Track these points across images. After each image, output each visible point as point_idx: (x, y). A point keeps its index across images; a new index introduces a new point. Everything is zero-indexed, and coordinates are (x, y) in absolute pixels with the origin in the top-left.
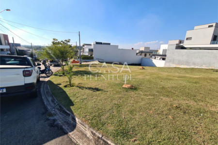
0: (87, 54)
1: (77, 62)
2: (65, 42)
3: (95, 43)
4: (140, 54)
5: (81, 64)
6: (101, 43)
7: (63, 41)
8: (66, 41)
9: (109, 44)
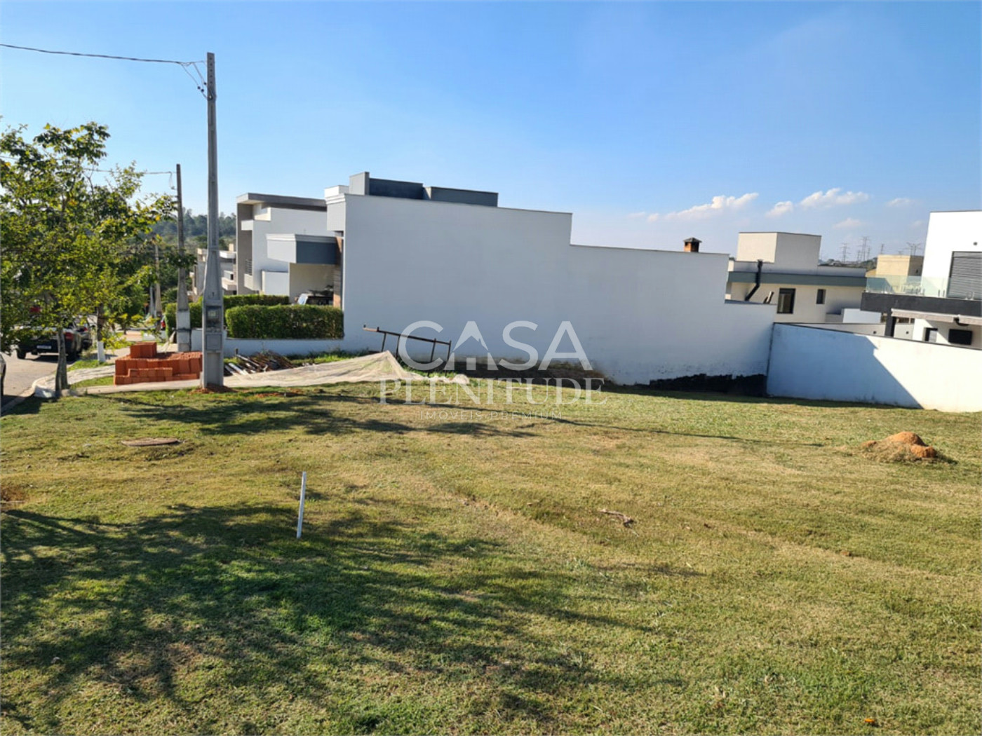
0: (277, 286)
1: (181, 370)
2: (47, 152)
3: (360, 189)
4: (739, 290)
5: (214, 386)
6: (414, 192)
7: (28, 137)
8: (53, 138)
9: (489, 199)
